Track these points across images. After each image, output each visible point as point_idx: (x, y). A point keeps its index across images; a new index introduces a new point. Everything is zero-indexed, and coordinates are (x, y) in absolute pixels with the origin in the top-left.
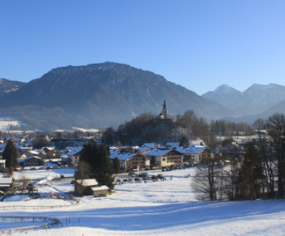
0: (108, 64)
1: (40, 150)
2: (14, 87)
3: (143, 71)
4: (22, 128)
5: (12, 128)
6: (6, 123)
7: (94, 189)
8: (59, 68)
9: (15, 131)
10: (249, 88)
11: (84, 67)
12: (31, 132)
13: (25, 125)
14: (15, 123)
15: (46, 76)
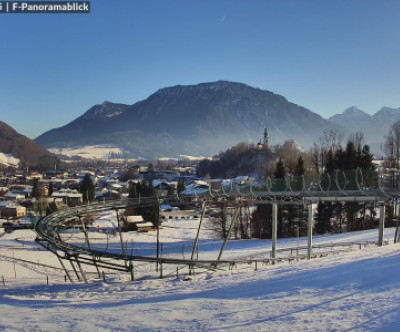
0: (221, 83)
1: (125, 184)
2: (118, 111)
3: (261, 91)
4: (124, 156)
5: (113, 156)
6: (108, 151)
7: (138, 225)
8: (166, 89)
9: (116, 160)
10: (379, 113)
11: (194, 86)
12: (134, 160)
13: (128, 152)
14: (117, 151)
15: (152, 97)
